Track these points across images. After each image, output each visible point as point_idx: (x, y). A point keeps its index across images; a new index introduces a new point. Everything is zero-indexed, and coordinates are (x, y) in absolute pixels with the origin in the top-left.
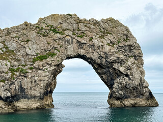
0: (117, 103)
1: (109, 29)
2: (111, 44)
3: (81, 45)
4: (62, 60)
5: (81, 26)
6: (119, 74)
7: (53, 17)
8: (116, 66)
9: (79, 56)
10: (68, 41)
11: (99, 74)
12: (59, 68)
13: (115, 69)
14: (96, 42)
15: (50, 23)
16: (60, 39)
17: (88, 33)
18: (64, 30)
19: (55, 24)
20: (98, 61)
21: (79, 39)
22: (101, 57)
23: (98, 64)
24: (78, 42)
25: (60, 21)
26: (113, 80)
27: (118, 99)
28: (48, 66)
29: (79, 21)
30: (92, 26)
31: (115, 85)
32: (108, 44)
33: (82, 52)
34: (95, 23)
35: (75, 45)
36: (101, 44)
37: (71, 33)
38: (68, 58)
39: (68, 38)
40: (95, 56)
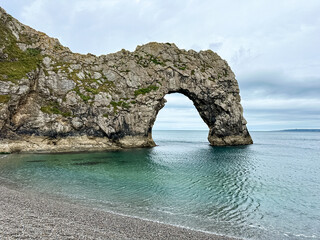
0: (219, 140)
1: (209, 62)
2: (212, 78)
3: (183, 78)
4: (164, 94)
5: (182, 57)
6: (220, 110)
7: (152, 45)
8: (217, 102)
9: (181, 91)
10: (170, 74)
11: (199, 110)
12: (161, 103)
13: (216, 105)
14: (198, 75)
15: (150, 52)
16: (162, 71)
17: (190, 66)
18: (165, 61)
19: (155, 54)
20: (201, 96)
21: (181, 72)
22: (203, 92)
23: (200, 100)
24: (180, 74)
25: (160, 50)
26: (214, 116)
27: (220, 136)
28: (151, 101)
29: (179, 52)
30: (193, 58)
31: (217, 122)
32: (209, 79)
33: (185, 86)
34: (196, 55)
35: (177, 78)
36: (203, 78)
37: (172, 65)
38: (170, 92)
39: (170, 70)
40: (197, 91)
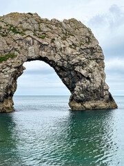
0: (78, 105)
1: (72, 30)
2: (74, 46)
3: (42, 46)
4: (23, 62)
5: (42, 26)
6: (80, 77)
7: (12, 15)
8: (77, 68)
9: (40, 58)
10: (29, 42)
11: (60, 77)
12: (19, 70)
13: (76, 72)
14: (58, 44)
15: (10, 22)
16: (20, 39)
17: (50, 34)
18: (24, 30)
19: (15, 24)
20: (60, 63)
21: (40, 40)
22: (62, 60)
23: (60, 67)
24: (40, 43)
25: (20, 20)
26: (74, 83)
27: (79, 101)
28: (8, 69)
29: (40, 21)
30: (54, 27)
31: (77, 88)
32: (70, 46)
33: (44, 54)
34: (58, 24)
35: (36, 47)
36: (63, 46)
37: (31, 34)
38: (29, 60)
39: (29, 39)
40: (57, 59)
